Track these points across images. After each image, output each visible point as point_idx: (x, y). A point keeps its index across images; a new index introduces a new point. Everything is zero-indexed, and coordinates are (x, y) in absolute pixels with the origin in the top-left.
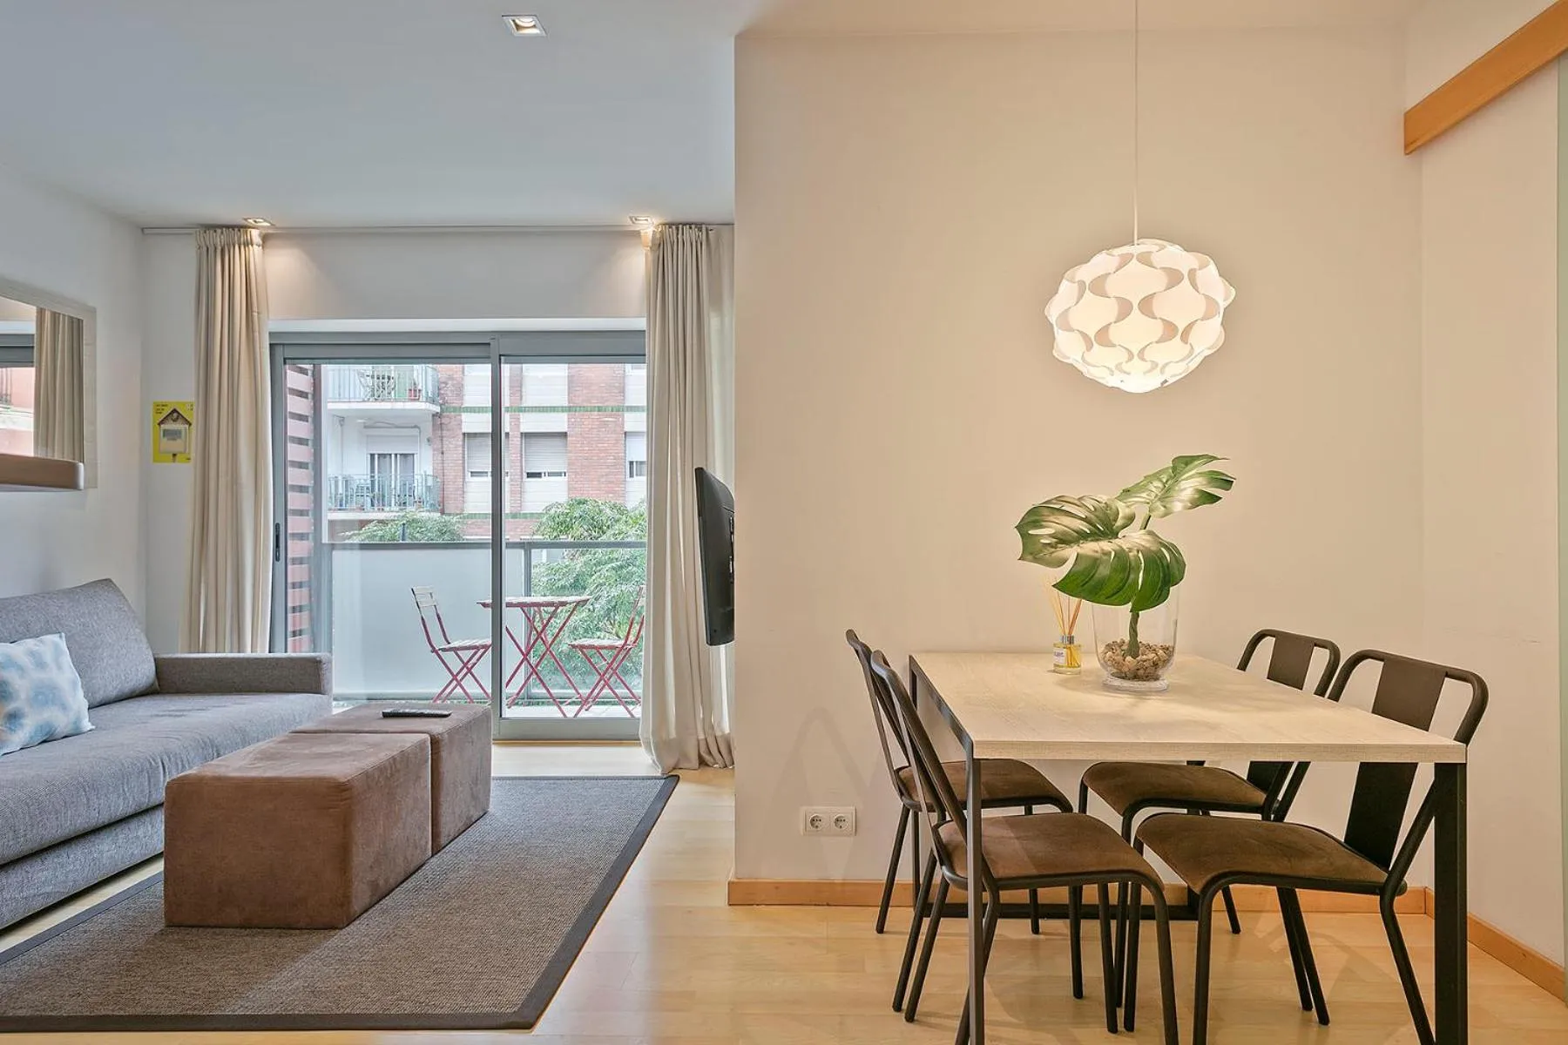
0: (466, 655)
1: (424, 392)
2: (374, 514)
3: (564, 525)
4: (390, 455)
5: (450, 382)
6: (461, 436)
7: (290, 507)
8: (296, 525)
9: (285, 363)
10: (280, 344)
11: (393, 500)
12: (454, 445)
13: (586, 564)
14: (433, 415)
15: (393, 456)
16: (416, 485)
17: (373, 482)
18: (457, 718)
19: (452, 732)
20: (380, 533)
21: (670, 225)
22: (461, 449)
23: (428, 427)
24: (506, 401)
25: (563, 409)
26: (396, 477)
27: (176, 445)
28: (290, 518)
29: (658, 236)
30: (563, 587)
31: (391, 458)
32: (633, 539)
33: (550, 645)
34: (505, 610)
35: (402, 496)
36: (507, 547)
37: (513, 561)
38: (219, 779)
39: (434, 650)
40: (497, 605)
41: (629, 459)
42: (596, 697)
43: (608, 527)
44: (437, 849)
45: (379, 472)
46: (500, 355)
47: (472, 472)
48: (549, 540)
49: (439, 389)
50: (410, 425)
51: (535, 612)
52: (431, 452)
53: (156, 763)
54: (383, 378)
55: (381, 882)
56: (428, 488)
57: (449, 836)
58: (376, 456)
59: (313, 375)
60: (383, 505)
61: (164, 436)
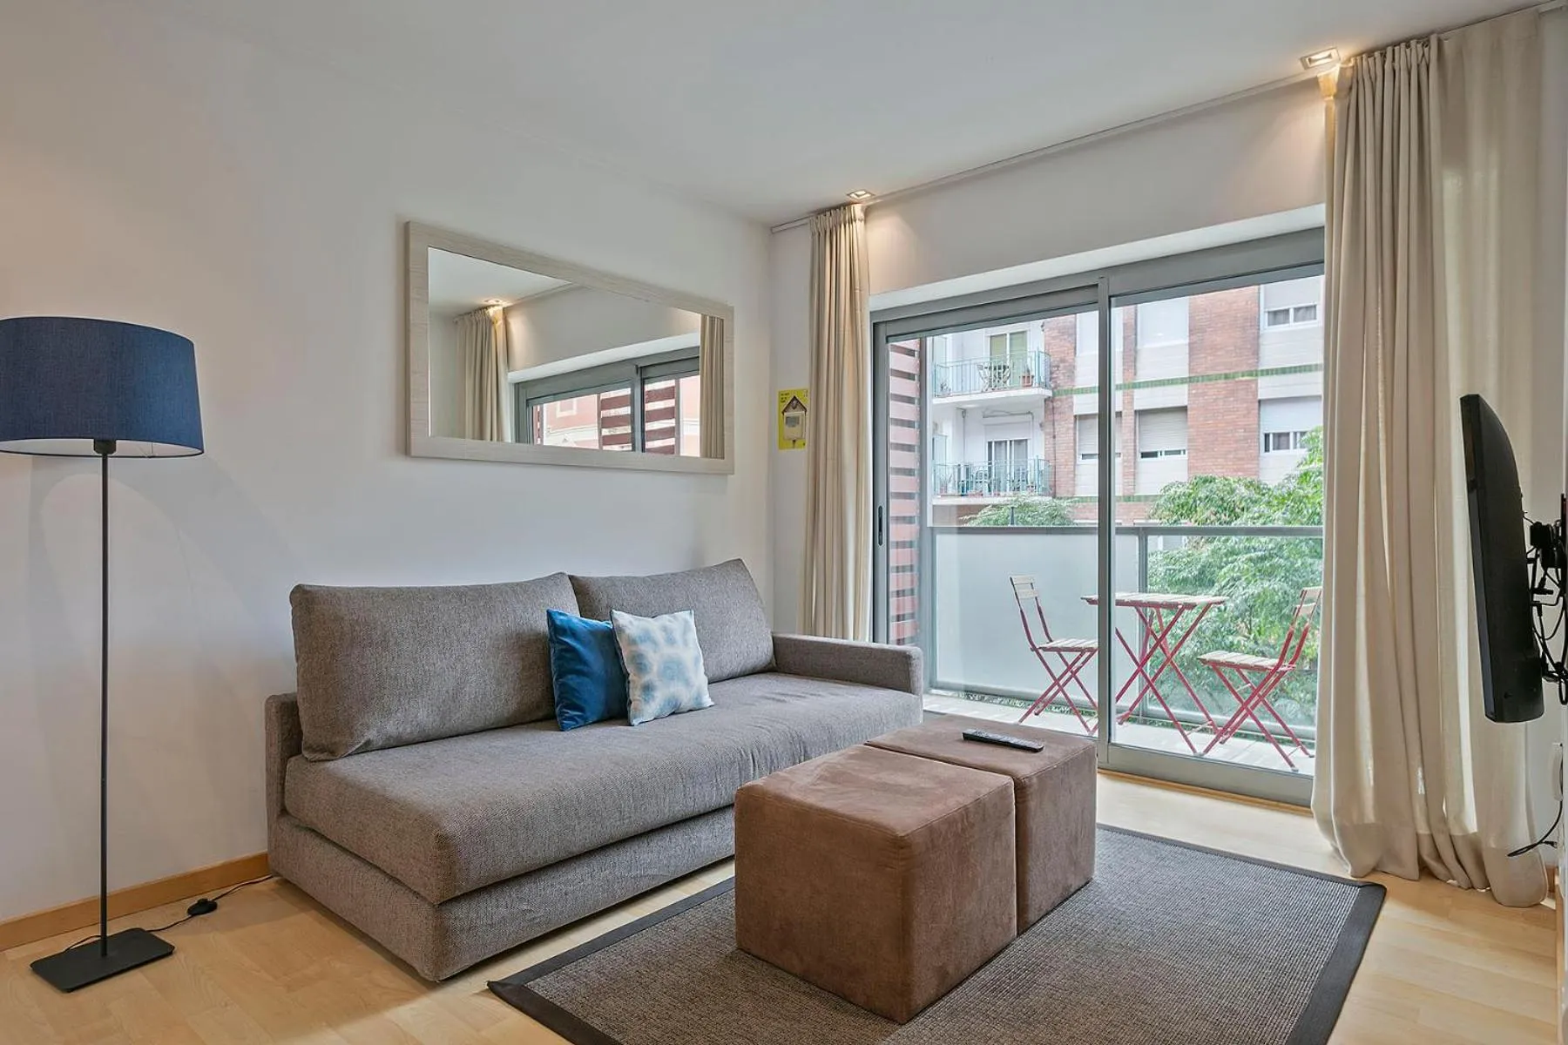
0: (1070, 657)
1: (1037, 377)
2: (990, 499)
3: (1187, 508)
4: (1006, 442)
5: (1062, 365)
6: (1073, 418)
7: (892, 490)
8: (897, 508)
9: (887, 342)
10: (883, 322)
11: (1008, 485)
12: (1065, 427)
13: (1214, 552)
14: (1045, 400)
15: (1008, 443)
16: (1028, 469)
17: (990, 469)
18: (1051, 756)
19: (1043, 775)
20: (994, 517)
21: (1370, 53)
22: (1071, 432)
23: (1040, 413)
24: (1117, 377)
25: (1183, 381)
26: (1010, 463)
27: (794, 432)
28: (892, 501)
29: (1349, 73)
30: (1185, 580)
31: (1006, 445)
32: (1279, 524)
33: (1172, 655)
34: (1116, 610)
35: (1016, 480)
36: (1117, 533)
37: (1125, 549)
38: (779, 798)
39: (1034, 649)
40: (1104, 602)
41: (1263, 431)
42: (1235, 728)
43: (1243, 509)
44: (1023, 927)
45: (995, 459)
46: (1110, 297)
47: (1083, 455)
48: (1167, 525)
49: (1051, 373)
50: (1024, 412)
51: (1152, 613)
52: (1043, 436)
53: (747, 756)
54: (999, 369)
55: (951, 969)
56: (1040, 472)
57: (1040, 910)
58: (993, 444)
59: (920, 356)
60: (999, 490)
61: (787, 422)
